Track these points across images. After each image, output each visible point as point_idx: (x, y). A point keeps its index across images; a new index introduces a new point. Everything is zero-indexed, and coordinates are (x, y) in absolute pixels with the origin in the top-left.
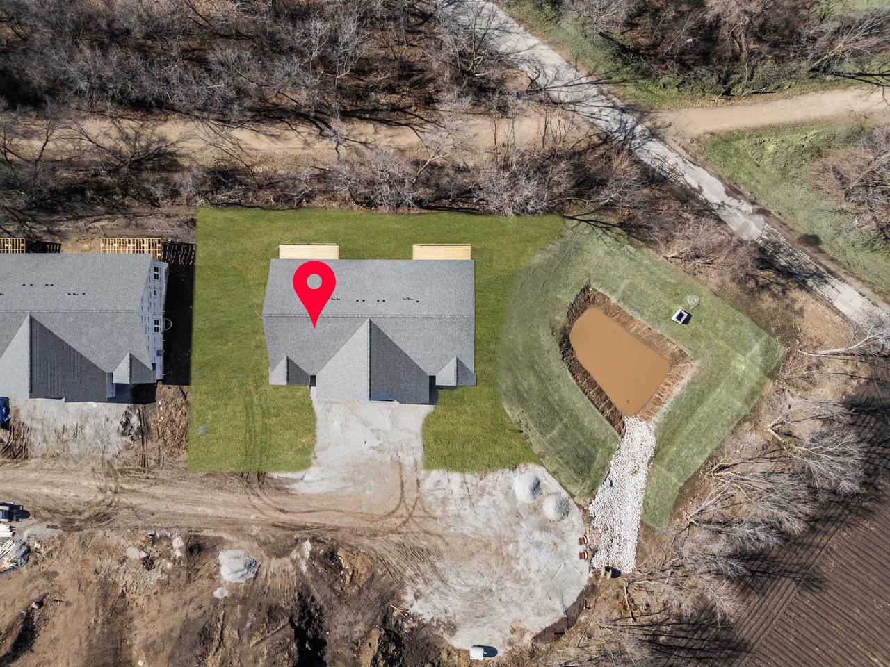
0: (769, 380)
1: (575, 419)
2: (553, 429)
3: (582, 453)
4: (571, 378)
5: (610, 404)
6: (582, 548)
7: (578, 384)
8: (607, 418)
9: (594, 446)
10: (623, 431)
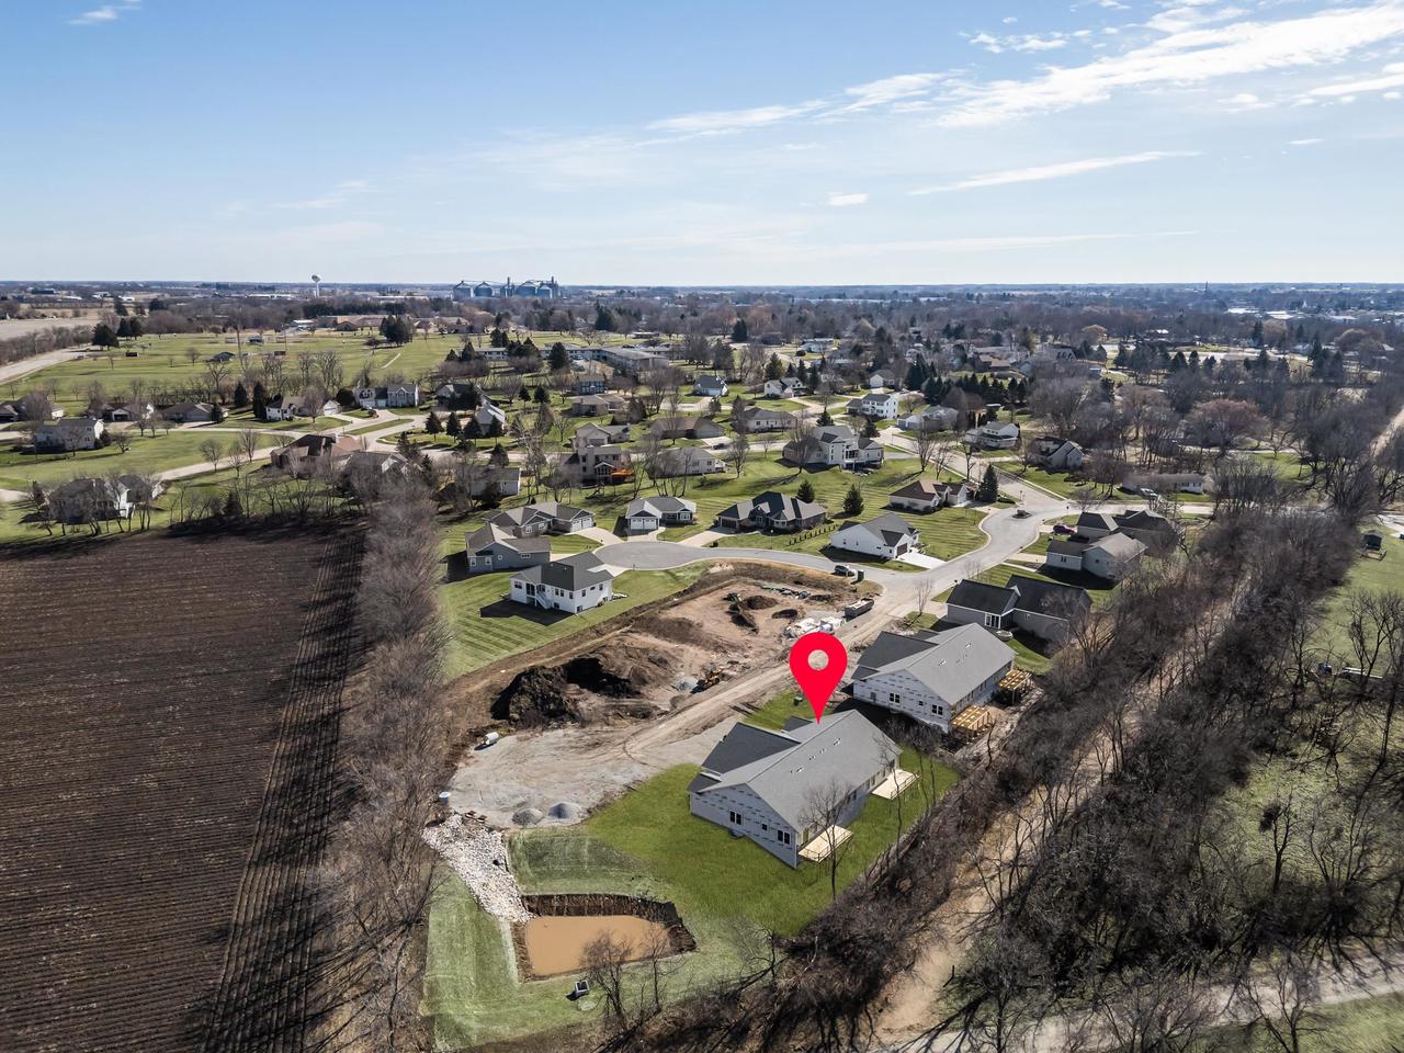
0: (428, 1013)
1: (580, 875)
2: (590, 852)
3: (546, 859)
4: (618, 893)
5: (559, 912)
6: (477, 816)
7: (606, 895)
8: (552, 897)
9: (539, 874)
10: (527, 904)
